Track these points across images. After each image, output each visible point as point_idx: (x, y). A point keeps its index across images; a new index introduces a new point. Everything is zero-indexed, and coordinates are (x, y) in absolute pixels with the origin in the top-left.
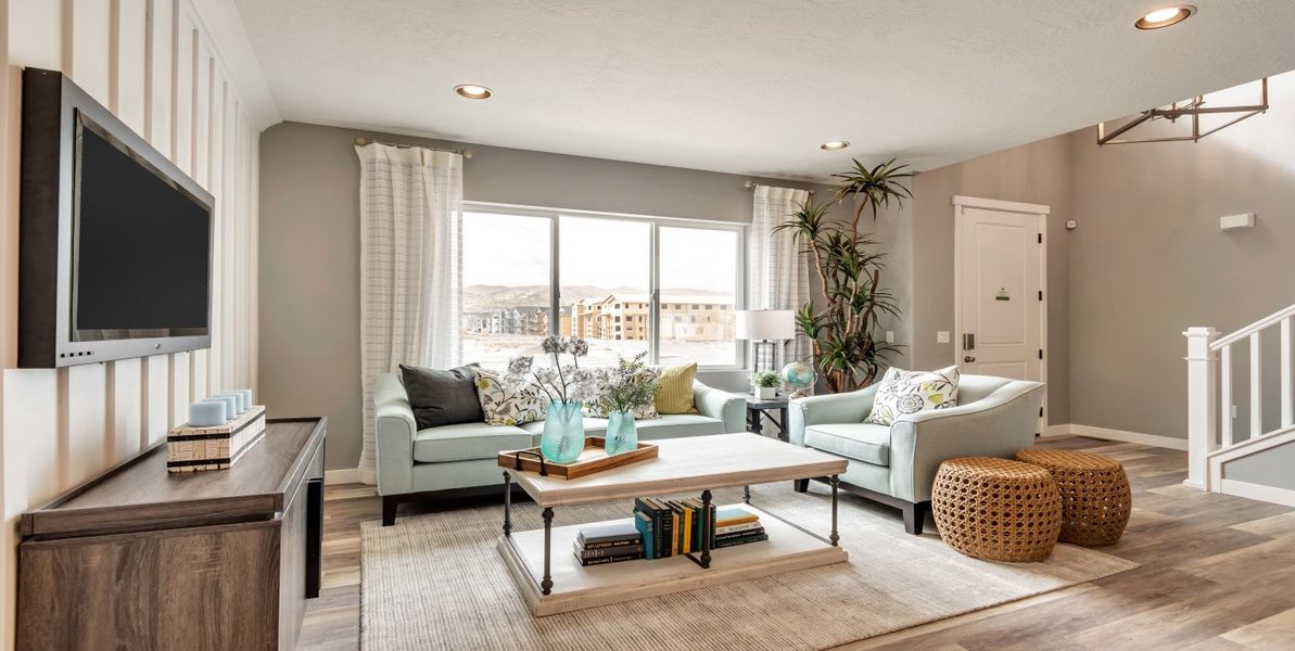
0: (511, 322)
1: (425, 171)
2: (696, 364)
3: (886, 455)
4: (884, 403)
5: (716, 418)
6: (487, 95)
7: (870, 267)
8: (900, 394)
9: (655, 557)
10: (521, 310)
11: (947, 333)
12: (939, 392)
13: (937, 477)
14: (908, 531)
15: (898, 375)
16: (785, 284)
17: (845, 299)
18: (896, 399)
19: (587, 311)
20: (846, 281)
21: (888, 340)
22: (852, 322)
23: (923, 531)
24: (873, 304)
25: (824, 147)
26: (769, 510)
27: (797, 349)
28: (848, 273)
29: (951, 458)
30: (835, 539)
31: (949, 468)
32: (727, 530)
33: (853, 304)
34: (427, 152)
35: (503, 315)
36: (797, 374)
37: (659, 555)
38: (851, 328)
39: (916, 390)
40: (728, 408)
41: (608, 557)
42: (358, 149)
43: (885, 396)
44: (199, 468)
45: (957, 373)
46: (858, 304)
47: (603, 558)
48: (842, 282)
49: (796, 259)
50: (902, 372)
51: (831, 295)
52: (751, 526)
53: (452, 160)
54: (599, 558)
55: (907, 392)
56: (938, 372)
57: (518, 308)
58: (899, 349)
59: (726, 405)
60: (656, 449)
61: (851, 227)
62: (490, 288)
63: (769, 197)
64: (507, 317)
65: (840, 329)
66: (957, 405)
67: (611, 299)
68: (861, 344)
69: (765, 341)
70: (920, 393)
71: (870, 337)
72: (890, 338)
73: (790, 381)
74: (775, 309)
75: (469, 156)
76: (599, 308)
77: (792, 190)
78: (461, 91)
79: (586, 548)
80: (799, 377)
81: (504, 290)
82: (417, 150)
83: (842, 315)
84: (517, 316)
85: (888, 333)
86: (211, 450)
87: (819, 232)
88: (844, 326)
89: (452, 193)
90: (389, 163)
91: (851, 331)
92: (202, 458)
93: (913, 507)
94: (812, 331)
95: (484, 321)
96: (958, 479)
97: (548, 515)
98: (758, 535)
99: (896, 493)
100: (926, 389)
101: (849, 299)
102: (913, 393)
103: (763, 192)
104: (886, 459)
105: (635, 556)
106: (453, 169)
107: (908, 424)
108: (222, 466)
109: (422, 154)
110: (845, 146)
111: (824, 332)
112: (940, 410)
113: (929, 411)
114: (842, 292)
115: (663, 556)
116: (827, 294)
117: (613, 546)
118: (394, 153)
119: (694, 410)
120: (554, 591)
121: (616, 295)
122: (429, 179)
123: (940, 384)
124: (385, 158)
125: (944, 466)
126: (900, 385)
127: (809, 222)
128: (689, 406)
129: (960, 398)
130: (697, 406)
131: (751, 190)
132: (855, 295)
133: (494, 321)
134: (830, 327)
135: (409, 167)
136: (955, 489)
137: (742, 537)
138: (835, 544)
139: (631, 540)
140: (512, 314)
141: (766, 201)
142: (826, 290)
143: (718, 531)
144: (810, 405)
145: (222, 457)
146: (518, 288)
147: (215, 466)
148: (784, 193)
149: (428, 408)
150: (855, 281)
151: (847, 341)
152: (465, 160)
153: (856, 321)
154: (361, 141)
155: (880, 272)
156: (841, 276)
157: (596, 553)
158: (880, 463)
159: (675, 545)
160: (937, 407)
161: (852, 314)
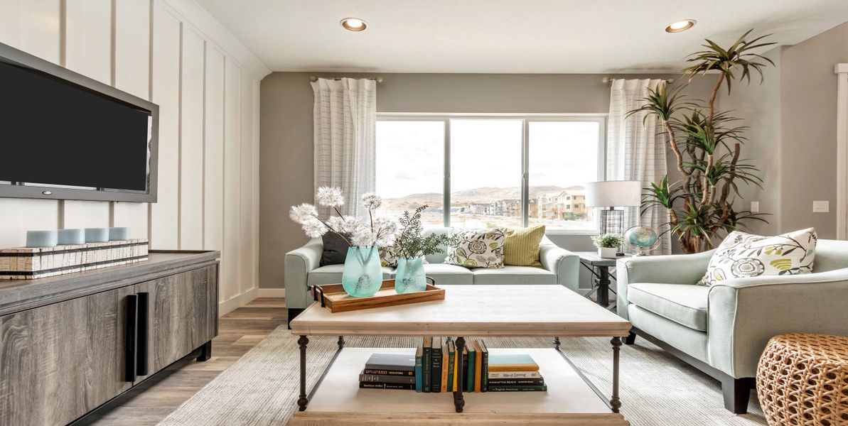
0: (501, 209)
1: (350, 94)
2: (544, 227)
3: (703, 320)
4: (718, 266)
5: (552, 272)
6: (364, 27)
7: (730, 142)
8: (736, 257)
9: (424, 391)
10: (507, 201)
11: (827, 203)
12: (785, 257)
13: (763, 355)
14: (727, 406)
15: (739, 238)
16: (641, 162)
17: (702, 172)
18: (731, 262)
19: (548, 202)
20: (703, 155)
21: (752, 211)
22: (708, 193)
23: (748, 411)
24: (733, 175)
25: (668, 30)
26: (571, 359)
27: (653, 218)
28: (704, 148)
29: (786, 333)
30: (615, 404)
31: (779, 345)
32: (501, 375)
33: (708, 176)
34: (351, 80)
35: (496, 204)
36: (638, 237)
37: (427, 389)
38: (707, 198)
39: (755, 254)
40: (560, 263)
41: (382, 384)
42: (312, 84)
43: (720, 259)
44: (14, 277)
45: (812, 237)
46: (714, 176)
47: (378, 383)
48: (699, 156)
49: (652, 140)
50: (744, 235)
51: (688, 170)
52: (529, 375)
53: (367, 84)
54: (374, 383)
55: (745, 255)
56: (786, 235)
57: (505, 201)
58: (766, 217)
59: (558, 261)
60: (443, 293)
61: (707, 105)
62: (489, 189)
63: (625, 88)
64: (499, 206)
65: (697, 199)
66: (812, 272)
67: (564, 194)
68: (720, 212)
69: (612, 209)
70: (759, 258)
71: (729, 207)
72: (755, 207)
73: (632, 243)
74: (631, 180)
75: (380, 81)
76: (556, 199)
77: (649, 80)
78: (345, 24)
79: (365, 373)
80: (641, 240)
81: (498, 190)
82: (344, 79)
83: (700, 187)
84: (505, 206)
85: (753, 203)
86: (20, 264)
87: (671, 112)
88: (701, 196)
89: (369, 107)
90: (329, 91)
91: (707, 201)
92: (15, 270)
93: (734, 381)
94: (667, 202)
95: (486, 209)
96: (789, 362)
97: (303, 342)
98: (537, 385)
99: (714, 362)
100: (768, 253)
101: (704, 171)
102: (753, 256)
103: (619, 84)
104: (702, 323)
105: (407, 386)
106: (370, 91)
107: (728, 289)
108: (28, 277)
109: (347, 82)
110: (691, 24)
111: (680, 203)
112: (786, 276)
113: (771, 275)
114: (699, 164)
115: (431, 391)
116: (682, 168)
117: (388, 374)
118: (331, 83)
119: (539, 264)
120: (311, 407)
121: (567, 192)
122: (353, 98)
123: (786, 249)
124: (326, 87)
125: (774, 342)
126: (739, 248)
127: (662, 106)
128: (533, 260)
129: (818, 264)
130: (539, 261)
131: (609, 84)
132: (710, 167)
133: (491, 208)
134: (686, 197)
135: (341, 92)
136: (784, 372)
137: (517, 384)
138: (616, 410)
139: (405, 371)
140: (501, 204)
141: (622, 92)
142: (681, 164)
143: (491, 375)
144: (635, 265)
145: (27, 270)
146: (508, 189)
147: (23, 277)
148: (641, 84)
149: (330, 251)
150: (711, 153)
151: (702, 209)
152: (378, 85)
153: (712, 191)
154: (313, 78)
155: (741, 145)
156: (698, 151)
157: (372, 378)
158: (695, 328)
159: (444, 382)
160: (781, 273)
161: (708, 185)
